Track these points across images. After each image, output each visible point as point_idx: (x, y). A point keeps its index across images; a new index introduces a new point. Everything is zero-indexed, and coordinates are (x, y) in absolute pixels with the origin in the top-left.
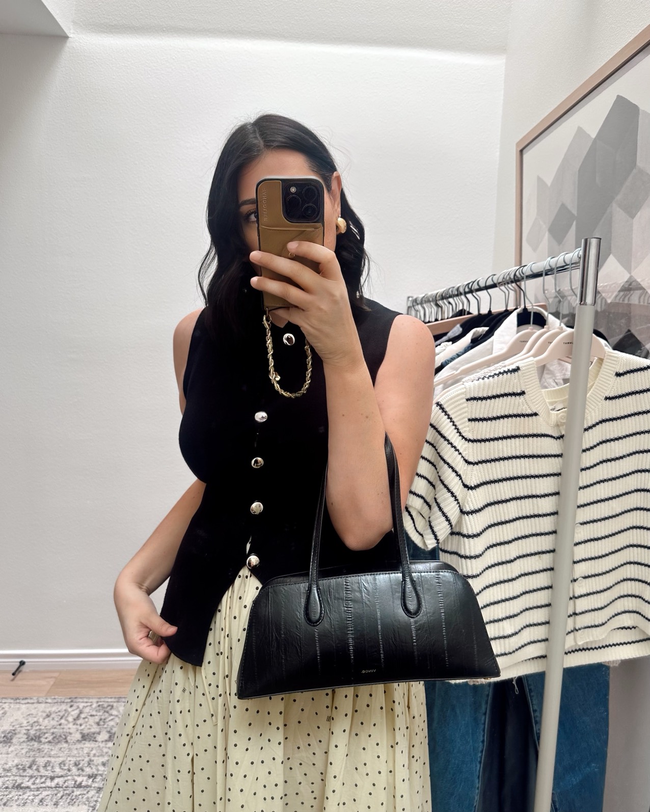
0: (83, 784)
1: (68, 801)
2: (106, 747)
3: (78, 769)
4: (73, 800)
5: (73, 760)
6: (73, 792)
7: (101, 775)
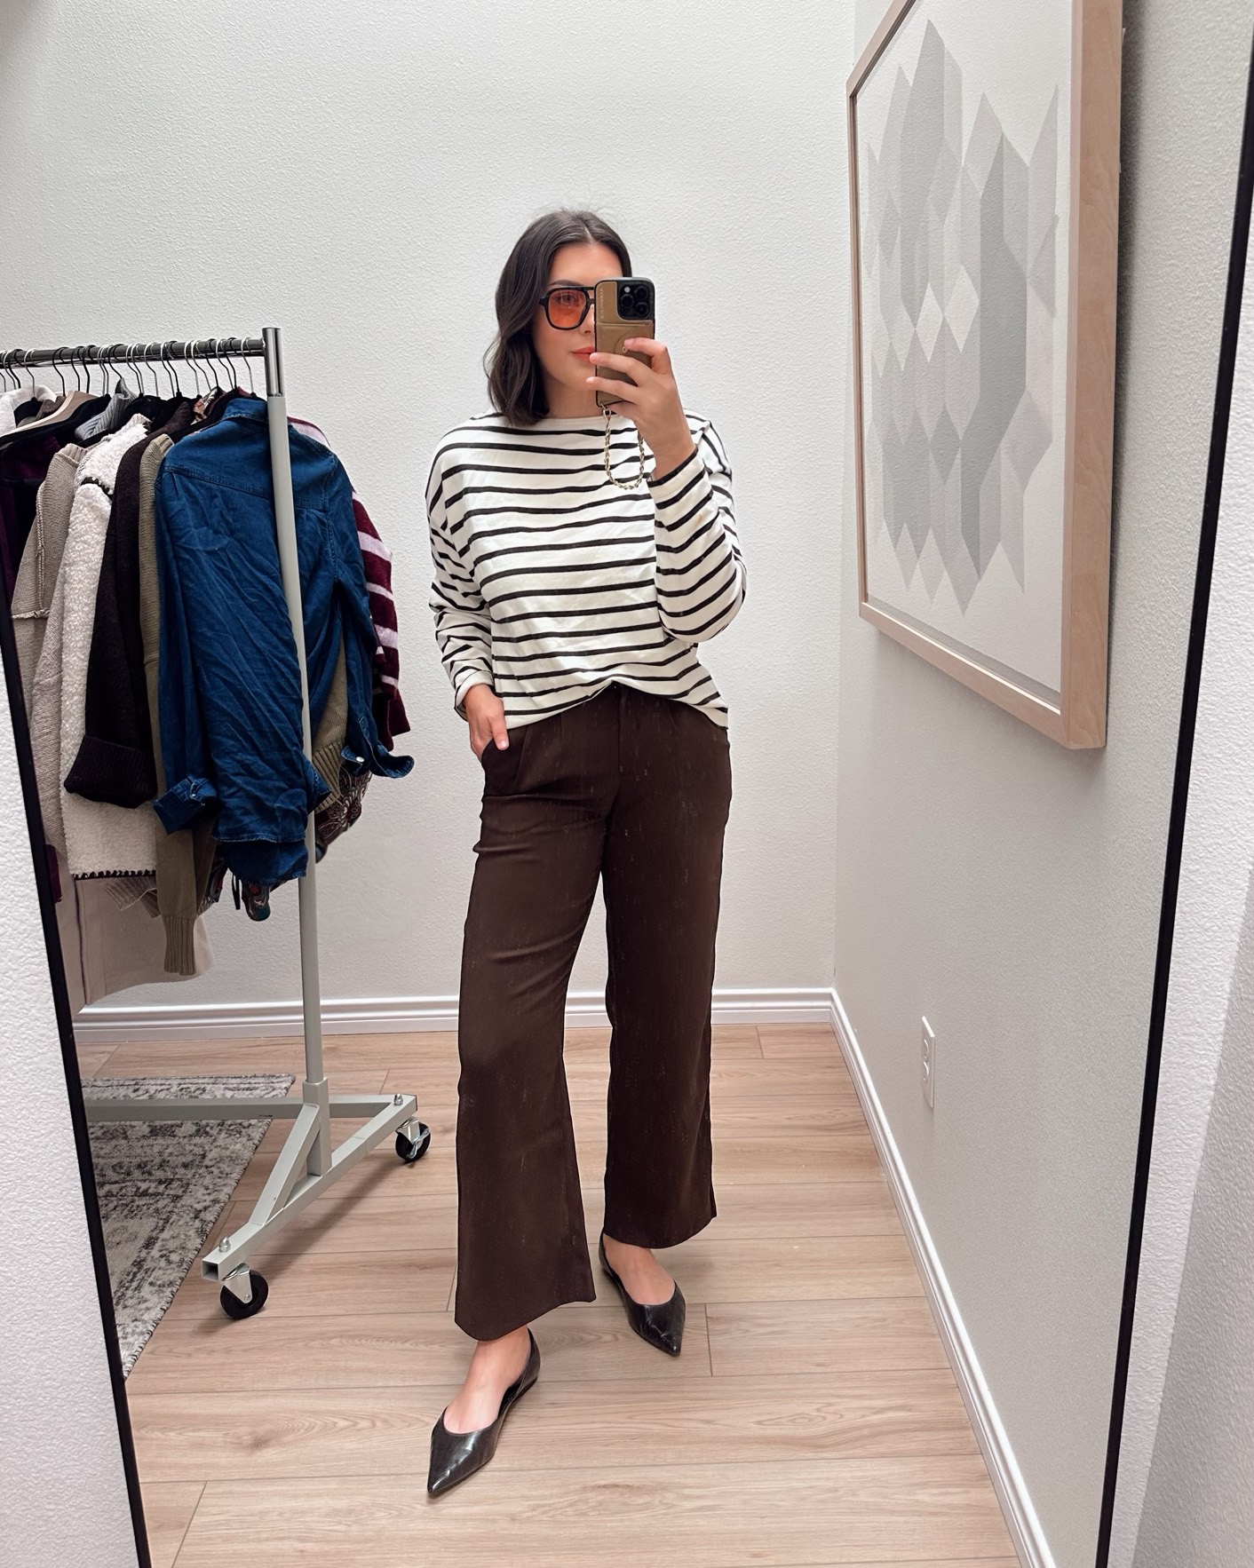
0: (150, 1191)
1: (125, 1212)
2: (190, 1145)
3: (143, 1173)
4: (132, 1212)
5: (136, 1161)
6: (133, 1201)
7: (178, 1179)
